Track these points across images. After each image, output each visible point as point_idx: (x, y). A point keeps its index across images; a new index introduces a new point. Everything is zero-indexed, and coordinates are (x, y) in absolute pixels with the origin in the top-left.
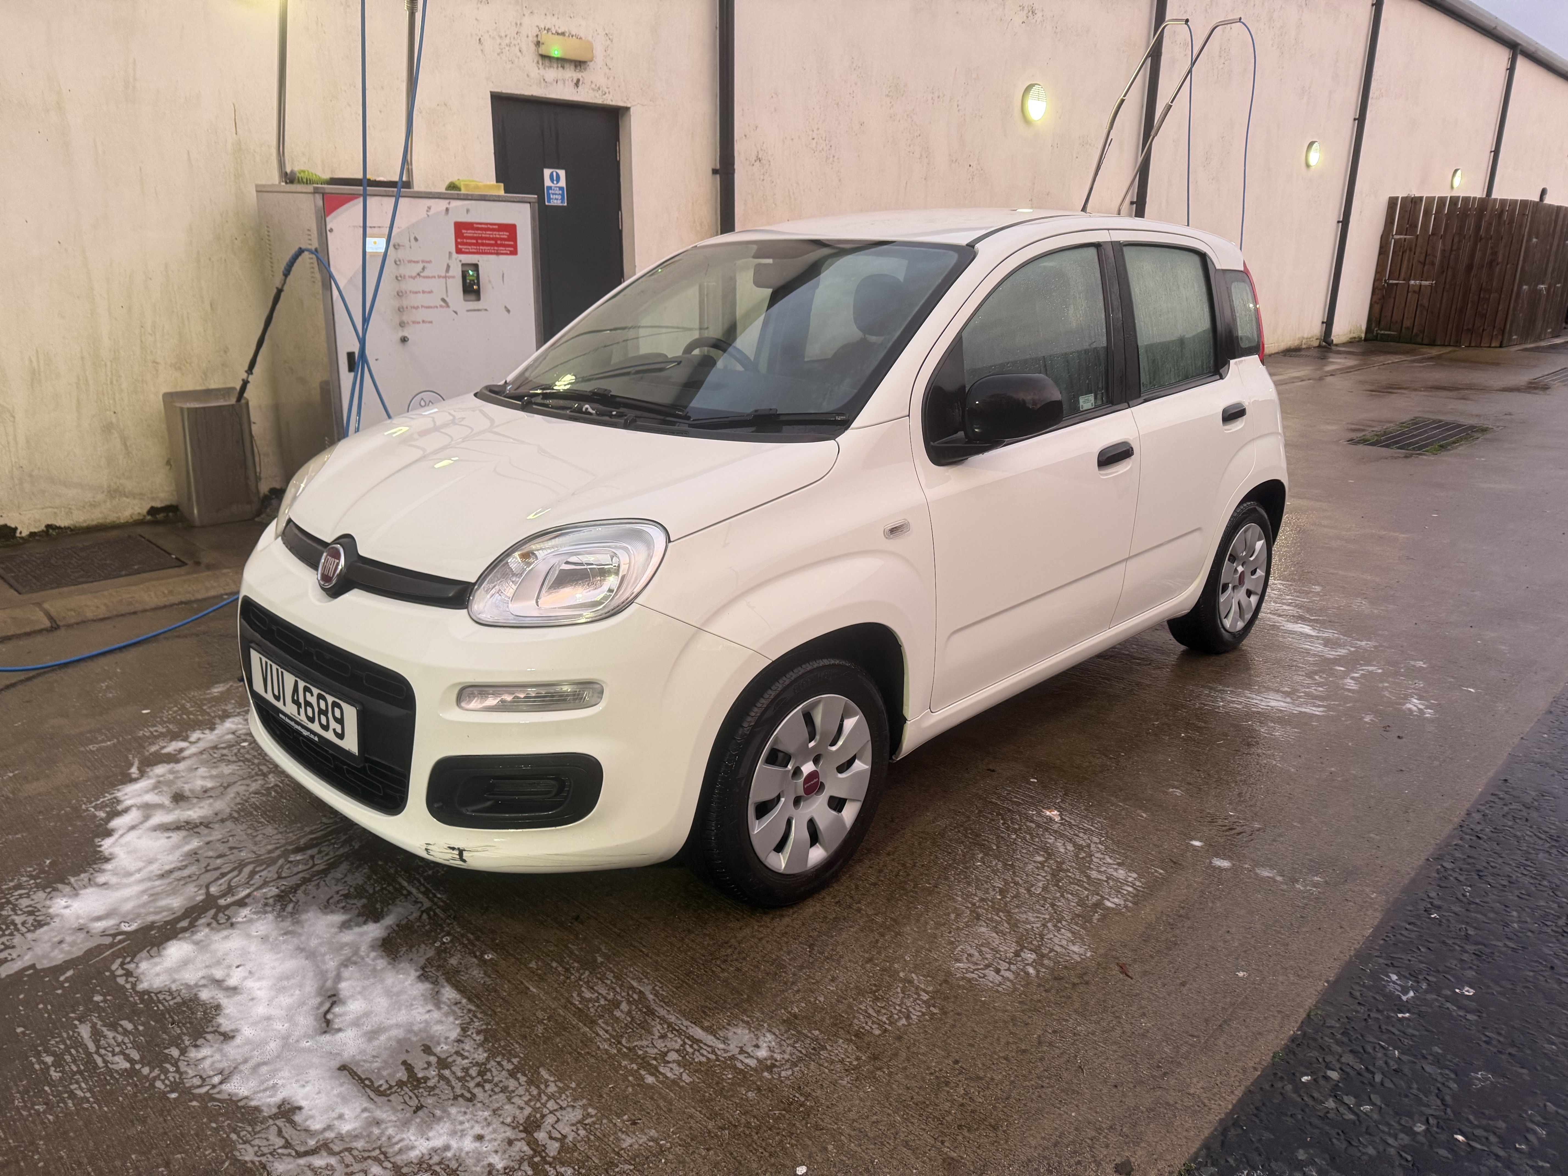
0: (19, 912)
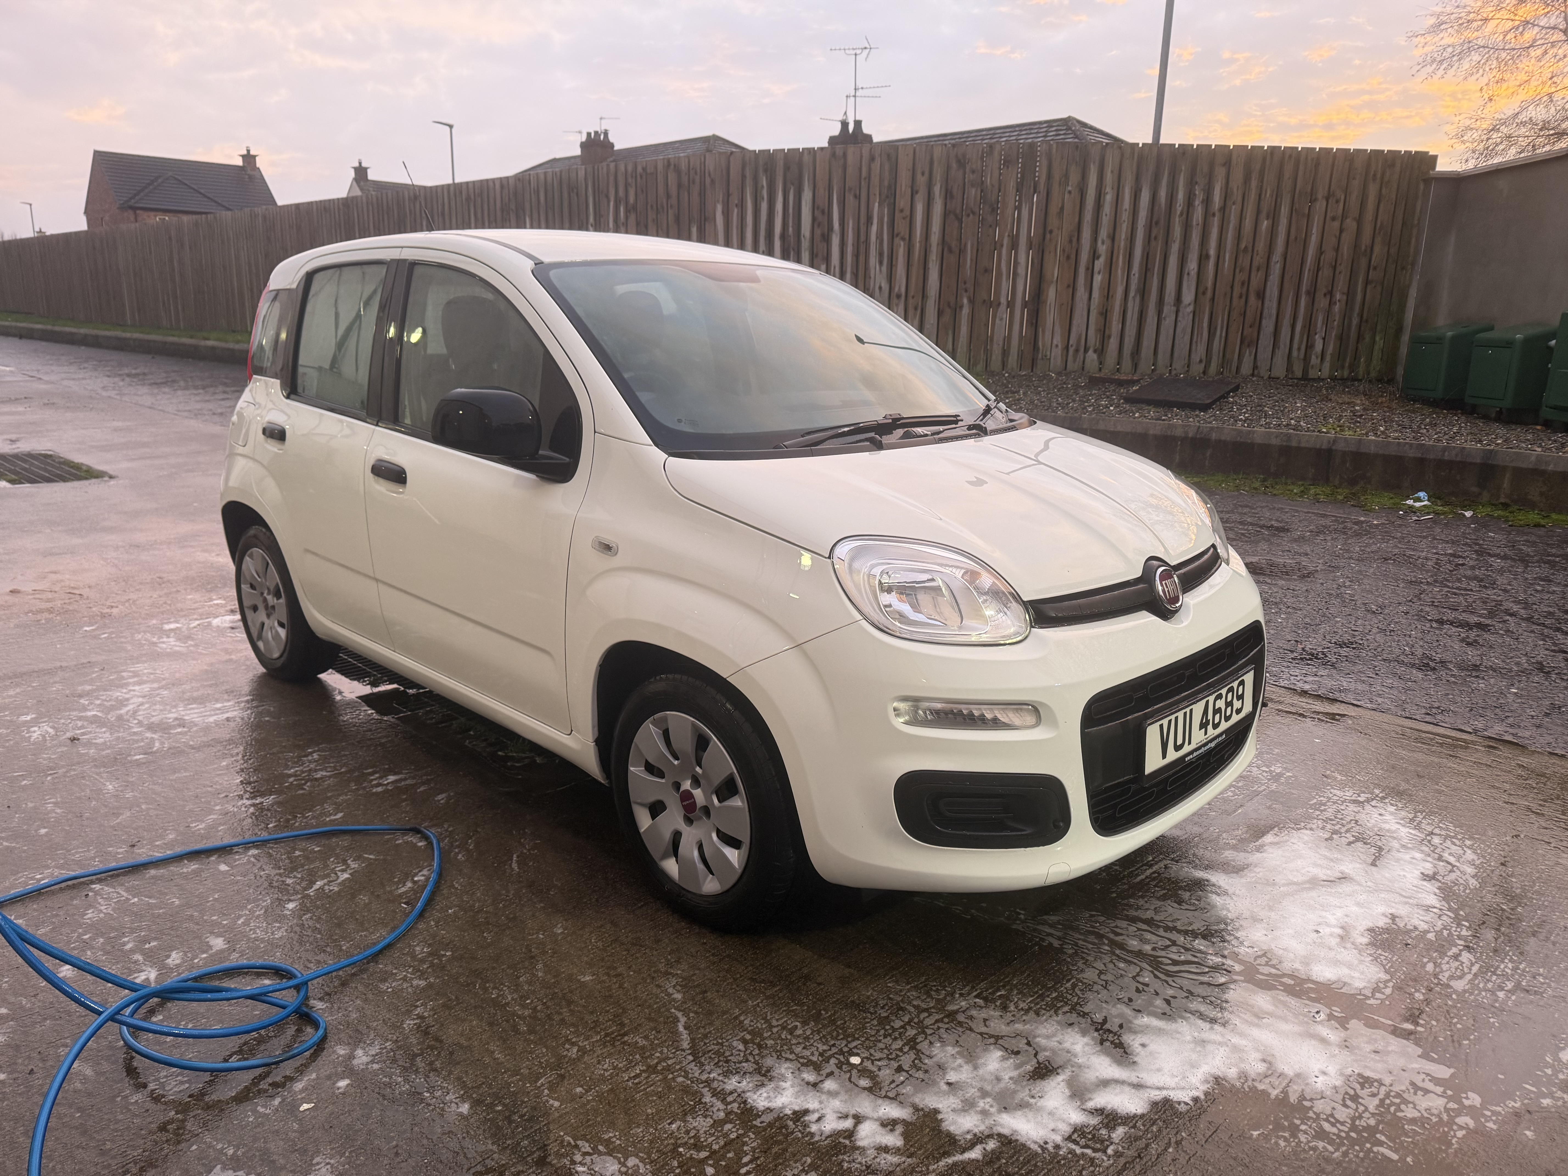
0: (1361, 1108)
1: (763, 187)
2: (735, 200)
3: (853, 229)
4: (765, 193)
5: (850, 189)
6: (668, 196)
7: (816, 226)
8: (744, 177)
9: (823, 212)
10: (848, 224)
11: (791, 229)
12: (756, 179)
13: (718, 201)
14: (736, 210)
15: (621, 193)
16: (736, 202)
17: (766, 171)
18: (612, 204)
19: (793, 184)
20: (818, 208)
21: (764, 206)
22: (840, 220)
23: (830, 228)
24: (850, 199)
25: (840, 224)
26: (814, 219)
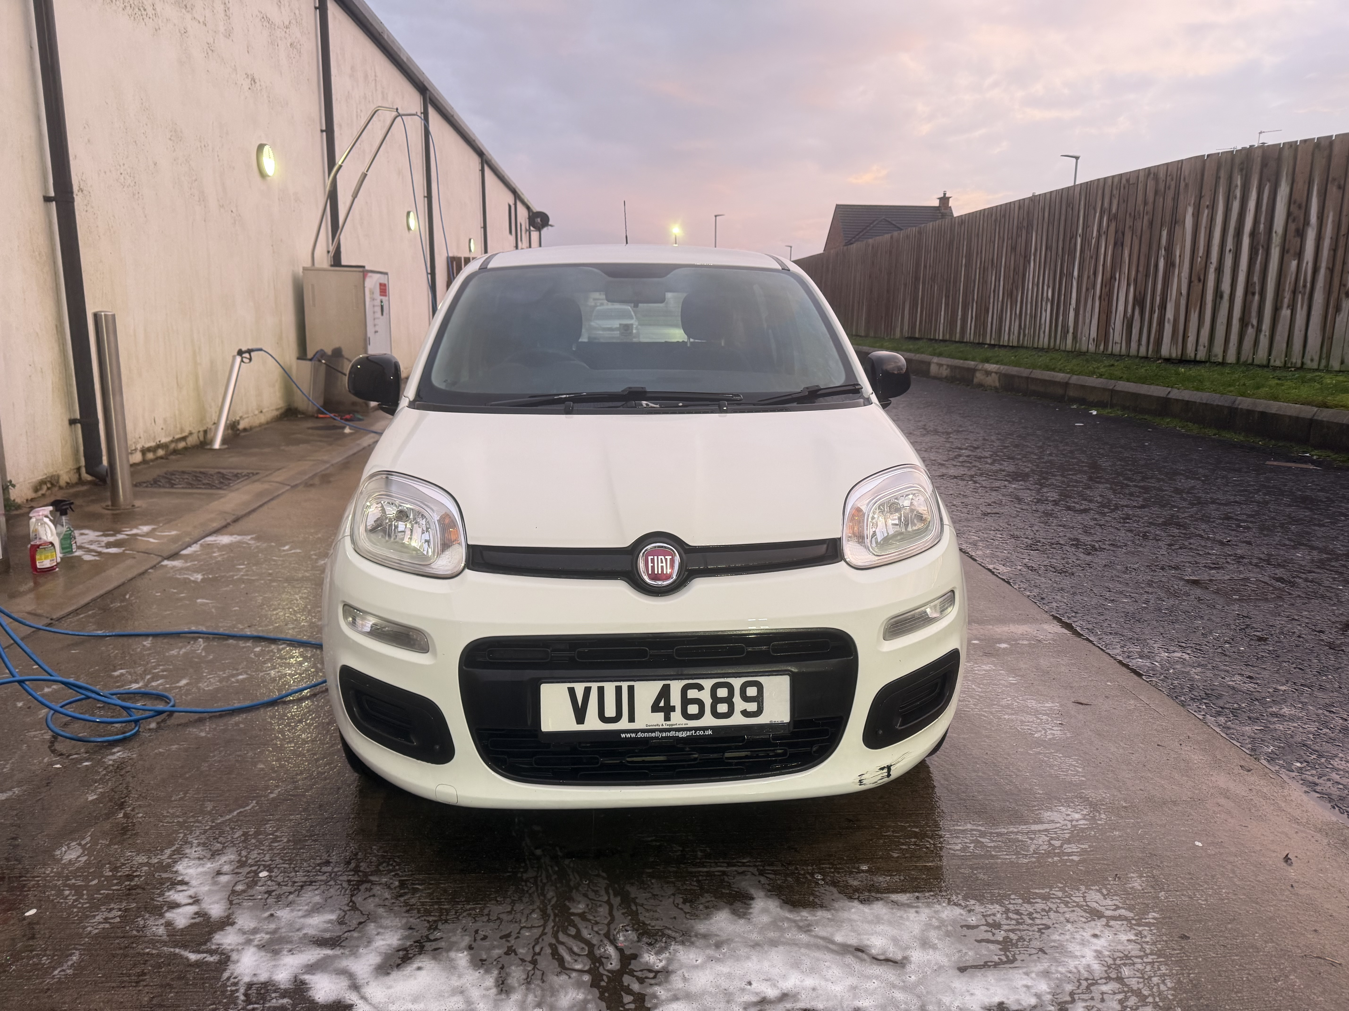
1: (1237, 186)
2: (1206, 201)
3: (1333, 221)
4: (1238, 193)
5: (1334, 180)
6: (1145, 203)
7: (1290, 221)
8: (1218, 178)
9: (1300, 207)
10: (1328, 217)
11: (1262, 226)
12: (1230, 178)
13: (1189, 204)
14: (1206, 211)
15: (1106, 205)
16: (1208, 203)
17: (1241, 170)
18: (1098, 214)
19: (1269, 181)
20: (1295, 203)
21: (1236, 205)
22: (1318, 213)
23: (1307, 222)
24: (1333, 190)
25: (1318, 218)
26: (1289, 214)
